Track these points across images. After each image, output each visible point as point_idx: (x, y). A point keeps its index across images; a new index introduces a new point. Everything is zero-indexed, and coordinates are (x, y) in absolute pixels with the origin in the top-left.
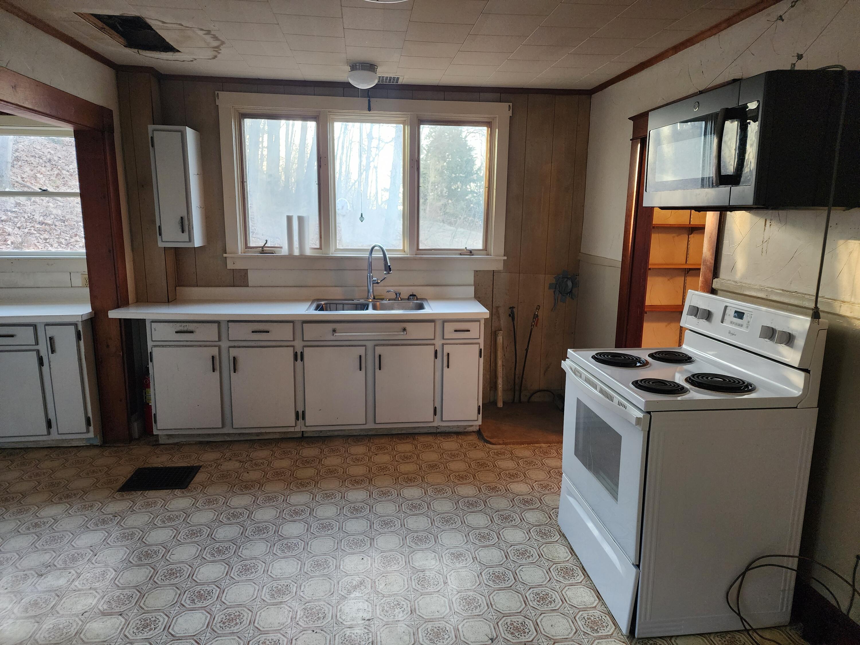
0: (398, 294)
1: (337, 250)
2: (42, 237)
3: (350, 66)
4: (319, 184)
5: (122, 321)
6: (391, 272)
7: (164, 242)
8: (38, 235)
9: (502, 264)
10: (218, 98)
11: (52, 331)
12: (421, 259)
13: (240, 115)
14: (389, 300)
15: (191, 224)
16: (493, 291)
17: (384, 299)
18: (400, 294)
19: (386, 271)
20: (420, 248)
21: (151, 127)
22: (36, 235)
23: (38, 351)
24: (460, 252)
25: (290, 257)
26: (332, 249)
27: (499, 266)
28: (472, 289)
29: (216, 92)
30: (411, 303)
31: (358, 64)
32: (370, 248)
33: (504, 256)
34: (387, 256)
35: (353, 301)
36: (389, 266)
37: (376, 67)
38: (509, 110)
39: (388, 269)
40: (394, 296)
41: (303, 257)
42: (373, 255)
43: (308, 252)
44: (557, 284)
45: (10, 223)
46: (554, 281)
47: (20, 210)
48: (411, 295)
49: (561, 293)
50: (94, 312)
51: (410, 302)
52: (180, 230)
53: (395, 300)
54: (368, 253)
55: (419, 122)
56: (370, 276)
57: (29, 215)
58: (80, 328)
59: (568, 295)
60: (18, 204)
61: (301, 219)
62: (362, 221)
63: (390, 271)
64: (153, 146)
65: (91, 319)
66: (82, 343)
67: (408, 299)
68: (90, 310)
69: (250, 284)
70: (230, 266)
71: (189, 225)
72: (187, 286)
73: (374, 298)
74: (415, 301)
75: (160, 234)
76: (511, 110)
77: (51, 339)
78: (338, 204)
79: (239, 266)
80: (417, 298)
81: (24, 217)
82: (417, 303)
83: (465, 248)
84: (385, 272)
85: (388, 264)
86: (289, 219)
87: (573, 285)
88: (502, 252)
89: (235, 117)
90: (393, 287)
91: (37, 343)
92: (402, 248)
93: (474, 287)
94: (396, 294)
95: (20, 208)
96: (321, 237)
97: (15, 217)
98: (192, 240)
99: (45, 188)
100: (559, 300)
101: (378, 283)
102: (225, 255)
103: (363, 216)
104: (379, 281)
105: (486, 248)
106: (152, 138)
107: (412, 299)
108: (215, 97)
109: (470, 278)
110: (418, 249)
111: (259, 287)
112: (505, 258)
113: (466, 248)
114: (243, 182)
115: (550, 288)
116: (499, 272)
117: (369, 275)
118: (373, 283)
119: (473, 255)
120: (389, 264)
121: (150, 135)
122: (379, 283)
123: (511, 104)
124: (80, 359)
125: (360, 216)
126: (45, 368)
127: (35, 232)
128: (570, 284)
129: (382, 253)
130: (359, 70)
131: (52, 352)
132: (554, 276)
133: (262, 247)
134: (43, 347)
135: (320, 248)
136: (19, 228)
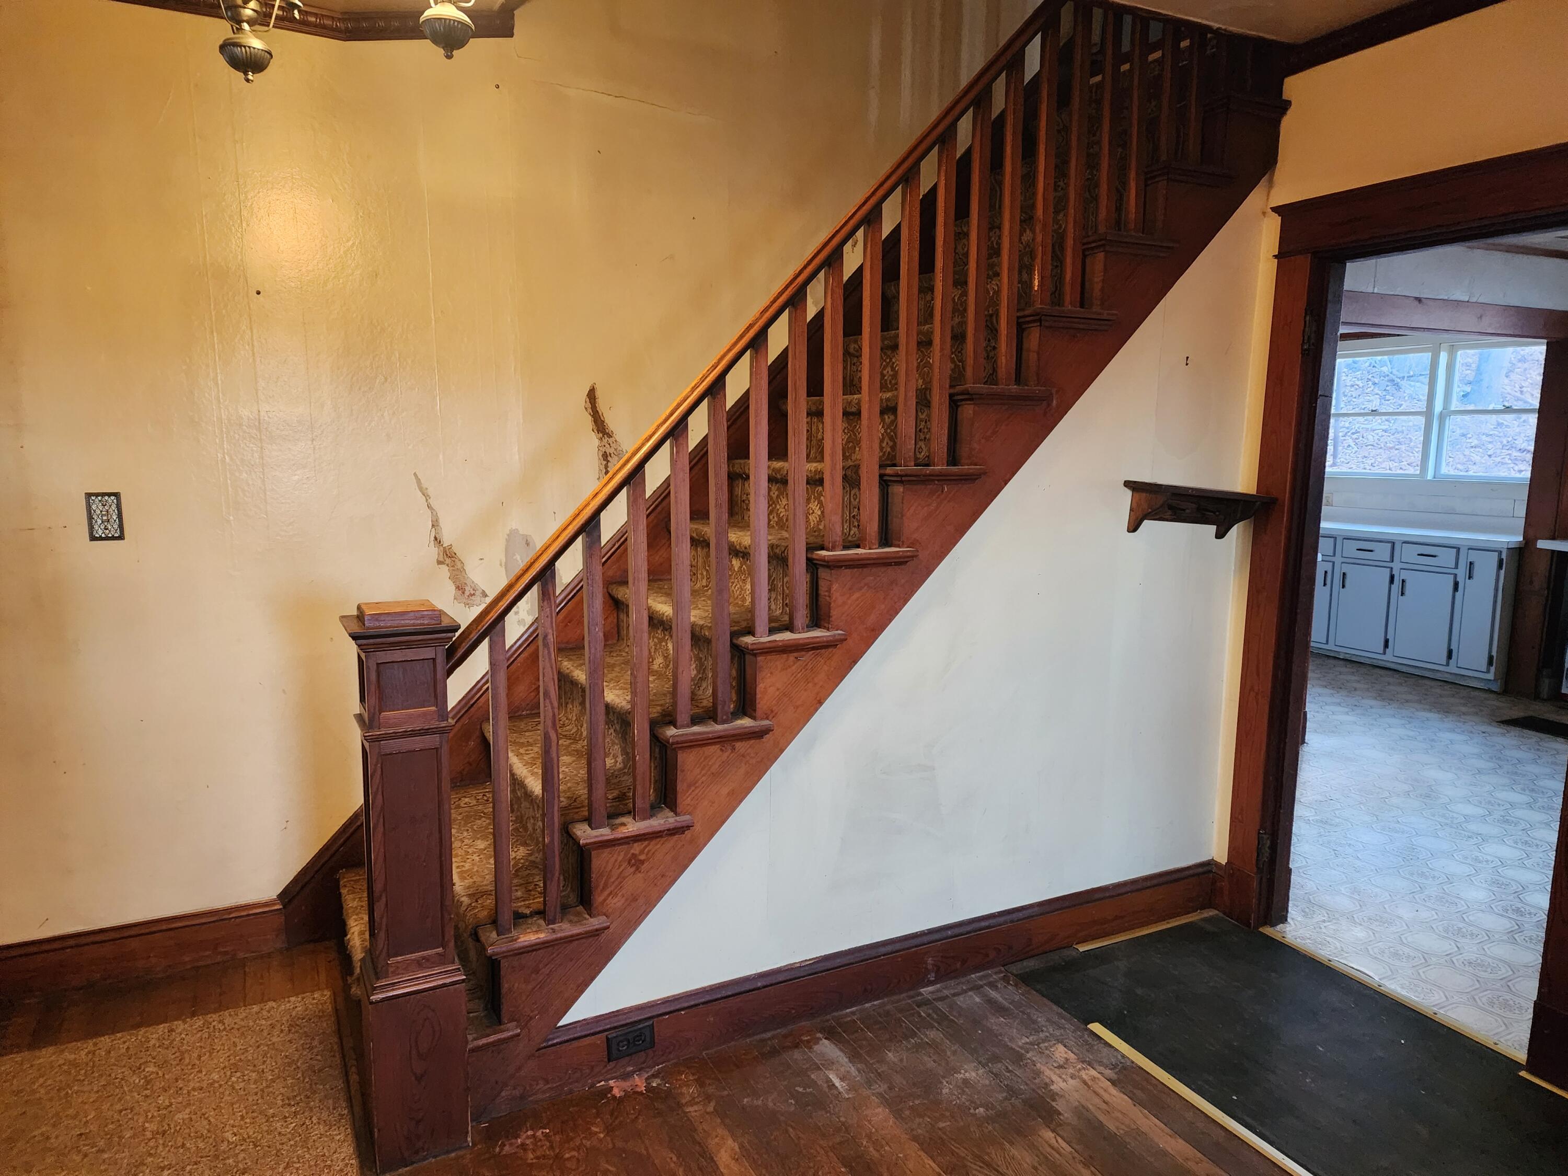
2: (1516, 468)
5: (1556, 553)
8: (1512, 465)
11: (1473, 556)
22: (1509, 466)
23: (1455, 575)
45: (1481, 450)
47: (1500, 433)
50: (1524, 542)
57: (1510, 439)
58: (1504, 556)
60: (1500, 425)
65: (1520, 548)
66: (1502, 572)
68: (1521, 539)
77: (1471, 563)
81: (1501, 442)
91: (1456, 567)
95: (1500, 430)
97: (1490, 442)
99: (1507, 404)
124: (1496, 589)
126: (1459, 595)
127: (1510, 462)
131: (1469, 578)
134: (1462, 572)
136: (1490, 456)
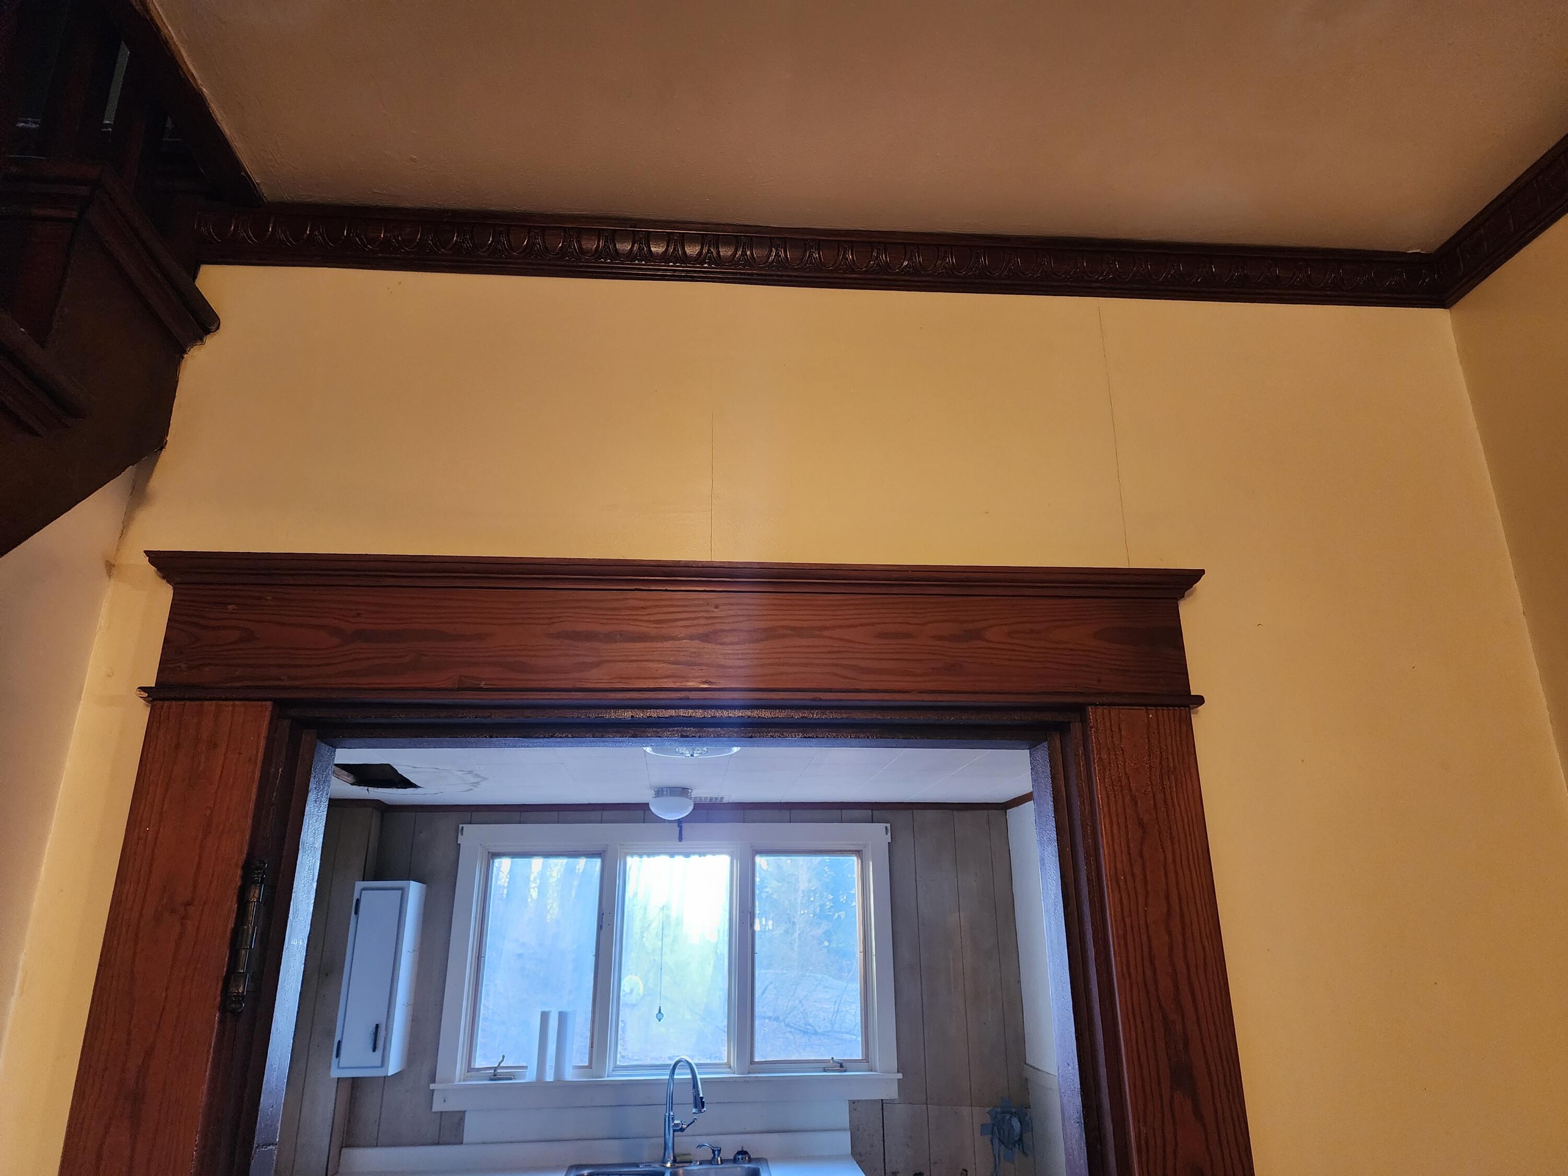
0: (716, 1151)
1: (616, 1068)
3: (655, 791)
4: (597, 955)
6: (705, 1109)
7: (341, 1068)
9: (895, 1087)
10: (462, 835)
12: (758, 1081)
13: (490, 854)
14: (701, 1164)
15: (388, 1037)
16: (884, 1140)
17: (691, 1162)
18: (719, 1151)
19: (696, 1107)
20: (757, 1059)
21: (359, 885)
24: (823, 1065)
25: (539, 1085)
26: (609, 1066)
27: (891, 1092)
28: (848, 1135)
29: (461, 826)
30: (739, 1169)
31: (665, 789)
32: (673, 1063)
33: (898, 1072)
34: (699, 1077)
35: (638, 1166)
36: (702, 1098)
37: (690, 791)
38: (887, 834)
39: (699, 1103)
40: (709, 1156)
41: (560, 1085)
42: (676, 1077)
43: (570, 1075)
44: (994, 1125)
46: (988, 1120)
48: (739, 1153)
49: (1003, 1143)
51: (737, 1167)
52: (371, 1046)
53: (711, 1164)
54: (669, 1072)
55: (754, 853)
56: (669, 1118)
59: (1017, 1146)
61: (562, 1017)
62: (659, 1020)
63: (703, 1107)
64: (356, 913)
67: (735, 1160)
69: (465, 1140)
70: (438, 1106)
71: (385, 1038)
72: (359, 1146)
73: (675, 1161)
74: (747, 1166)
75: (338, 1055)
76: (889, 834)
78: (624, 985)
79: (452, 1106)
80: (749, 1158)
82: (748, 1167)
83: (830, 1058)
84: (694, 1110)
85: (699, 1095)
86: (545, 1016)
87: (1021, 1128)
88: (894, 1064)
89: (482, 860)
90: (709, 1137)
92: (726, 1061)
93: (849, 1132)
94: (714, 1151)
96: (592, 1047)
98: (386, 1064)
100: (1002, 1160)
101: (682, 1130)
102: (432, 1086)
103: (662, 1012)
104: (684, 1126)
105: (867, 1058)
106: (358, 901)
107: (740, 1160)
108: (458, 832)
109: (843, 1117)
110: (752, 1062)
111: (479, 1144)
112: (900, 1076)
113: (832, 1058)
114: (479, 957)
115: (983, 1133)
116: (891, 1102)
117: (667, 1114)
118: (674, 1131)
119: (845, 1071)
120: (701, 1095)
121: (356, 896)
122: (684, 1129)
123: (888, 825)
125: (658, 1012)
128: (1016, 1123)
129: (689, 1071)
130: (667, 796)
132: (988, 1109)
133: (495, 1069)
135: (590, 1066)
